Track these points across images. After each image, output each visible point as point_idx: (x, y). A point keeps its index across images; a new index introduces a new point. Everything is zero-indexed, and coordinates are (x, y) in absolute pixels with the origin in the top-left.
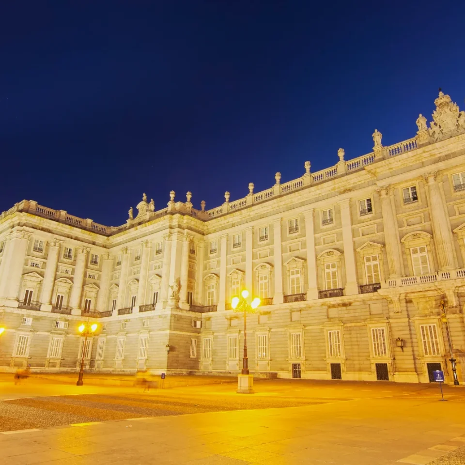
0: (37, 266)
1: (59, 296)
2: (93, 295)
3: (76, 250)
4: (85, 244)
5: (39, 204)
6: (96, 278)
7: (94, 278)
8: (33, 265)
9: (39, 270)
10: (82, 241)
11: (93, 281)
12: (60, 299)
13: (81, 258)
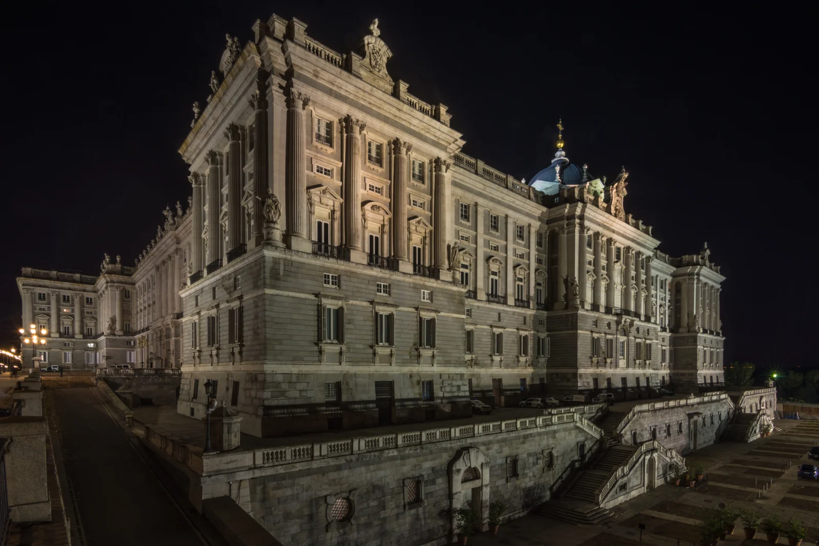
0: (44, 309)
1: (65, 327)
2: (92, 324)
3: (72, 296)
4: (77, 292)
5: (34, 268)
6: (93, 313)
7: (91, 313)
8: (40, 309)
9: (47, 312)
10: (74, 290)
11: (91, 315)
12: (66, 329)
13: (77, 301)
